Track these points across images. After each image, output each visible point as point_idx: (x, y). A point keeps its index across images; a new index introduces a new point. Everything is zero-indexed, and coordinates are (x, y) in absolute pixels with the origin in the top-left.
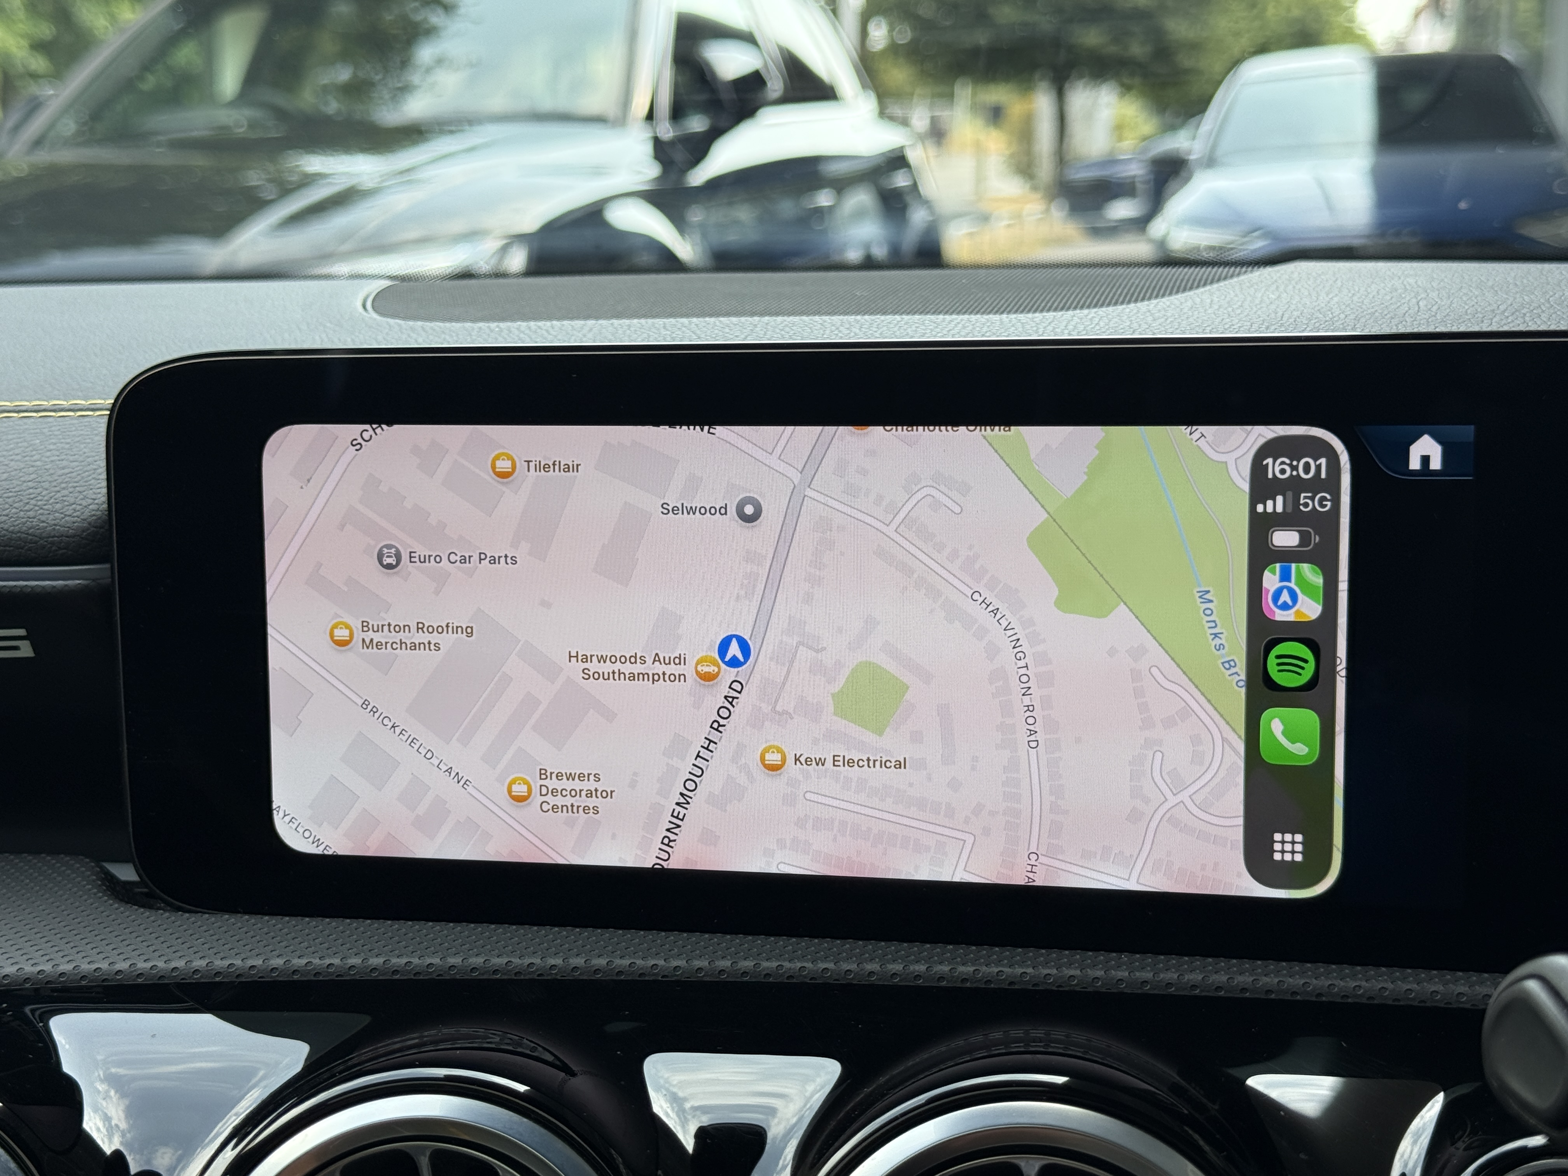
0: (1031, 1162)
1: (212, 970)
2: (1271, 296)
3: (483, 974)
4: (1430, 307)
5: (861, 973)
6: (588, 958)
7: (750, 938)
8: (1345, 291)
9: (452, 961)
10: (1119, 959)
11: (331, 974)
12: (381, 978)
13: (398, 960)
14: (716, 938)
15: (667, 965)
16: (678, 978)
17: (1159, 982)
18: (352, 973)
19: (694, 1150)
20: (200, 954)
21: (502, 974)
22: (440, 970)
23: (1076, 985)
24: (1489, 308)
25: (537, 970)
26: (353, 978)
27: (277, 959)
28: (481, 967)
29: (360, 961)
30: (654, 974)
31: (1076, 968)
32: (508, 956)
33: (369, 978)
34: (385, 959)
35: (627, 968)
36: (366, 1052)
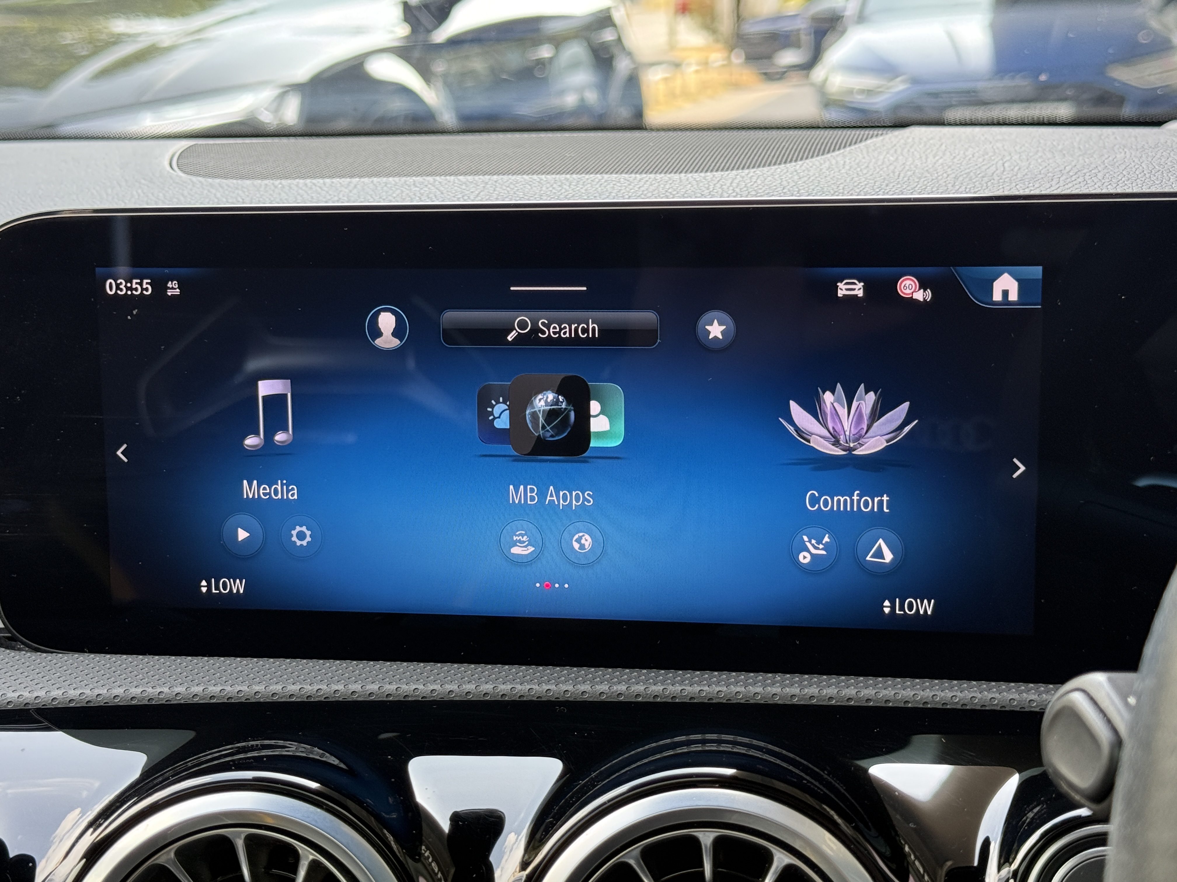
0: (707, 833)
1: (67, 698)
2: (891, 158)
3: (282, 698)
4: (1012, 167)
5: (576, 692)
6: (364, 684)
7: (490, 666)
8: (948, 154)
9: (257, 688)
10: (774, 678)
11: (162, 699)
12: (201, 702)
13: (214, 688)
14: (463, 667)
15: (426, 689)
16: (435, 699)
17: (804, 695)
18: (178, 698)
19: (450, 831)
20: (57, 685)
21: (296, 698)
22: (248, 696)
23: (741, 699)
24: (1058, 169)
25: (324, 694)
26: (179, 702)
27: (118, 688)
28: (280, 692)
29: (184, 689)
30: (416, 696)
31: (741, 685)
32: (301, 683)
33: (192, 702)
34: (204, 687)
35: (395, 692)
36: (191, 761)
